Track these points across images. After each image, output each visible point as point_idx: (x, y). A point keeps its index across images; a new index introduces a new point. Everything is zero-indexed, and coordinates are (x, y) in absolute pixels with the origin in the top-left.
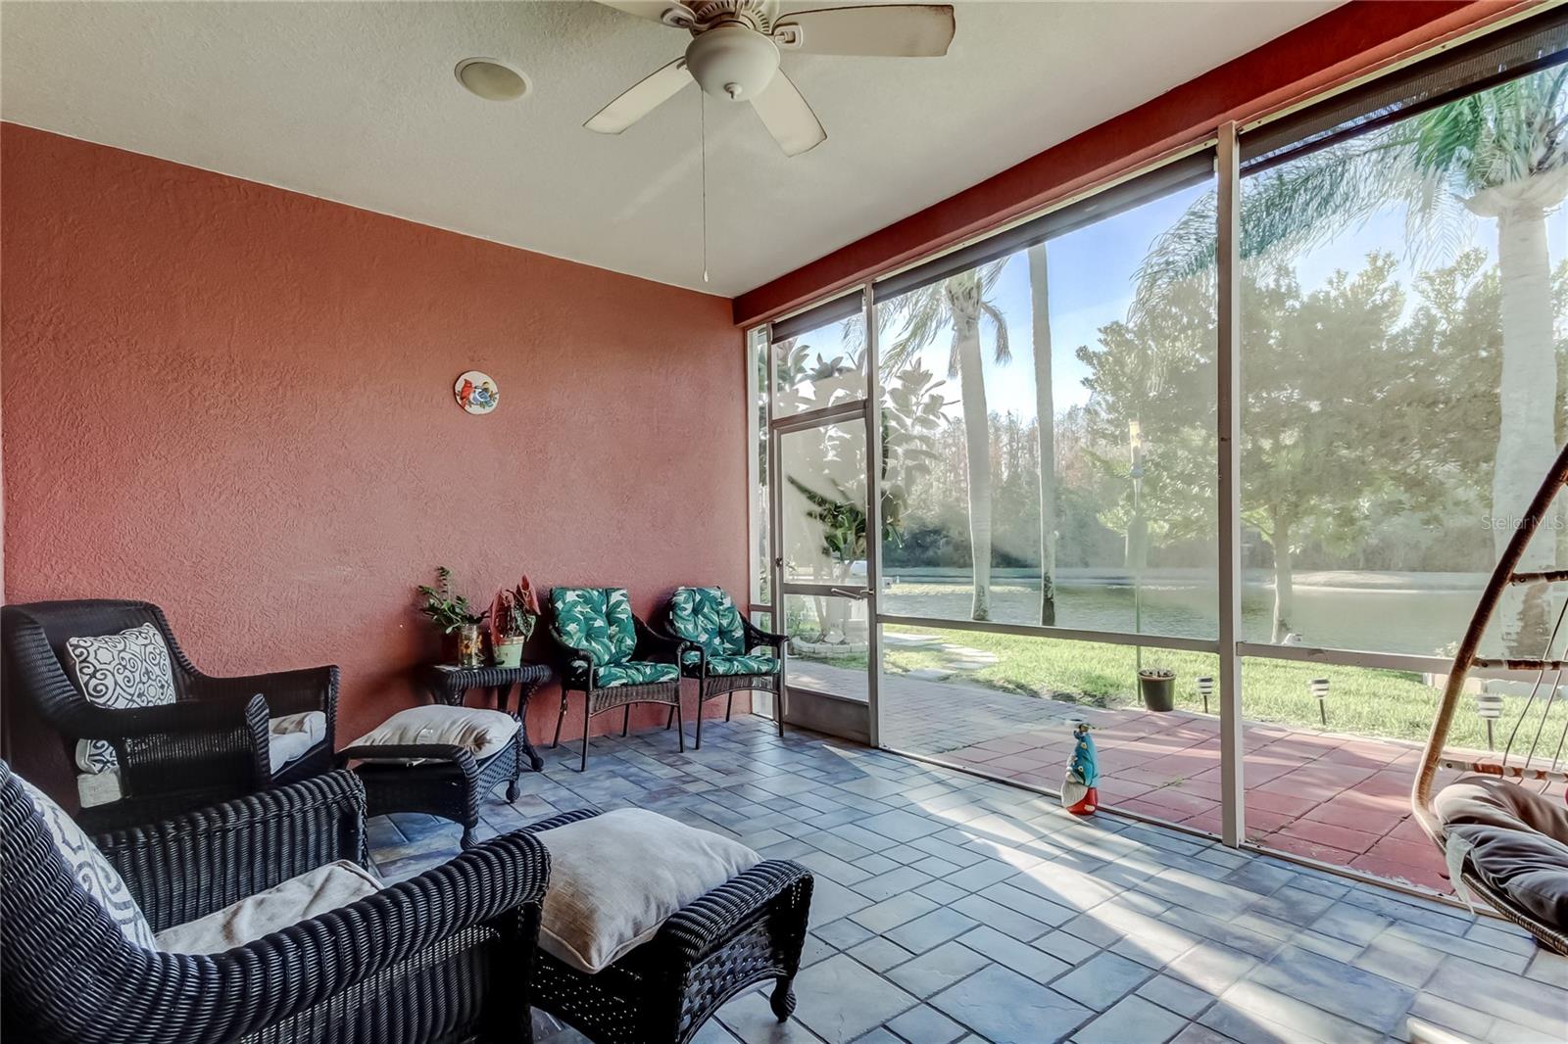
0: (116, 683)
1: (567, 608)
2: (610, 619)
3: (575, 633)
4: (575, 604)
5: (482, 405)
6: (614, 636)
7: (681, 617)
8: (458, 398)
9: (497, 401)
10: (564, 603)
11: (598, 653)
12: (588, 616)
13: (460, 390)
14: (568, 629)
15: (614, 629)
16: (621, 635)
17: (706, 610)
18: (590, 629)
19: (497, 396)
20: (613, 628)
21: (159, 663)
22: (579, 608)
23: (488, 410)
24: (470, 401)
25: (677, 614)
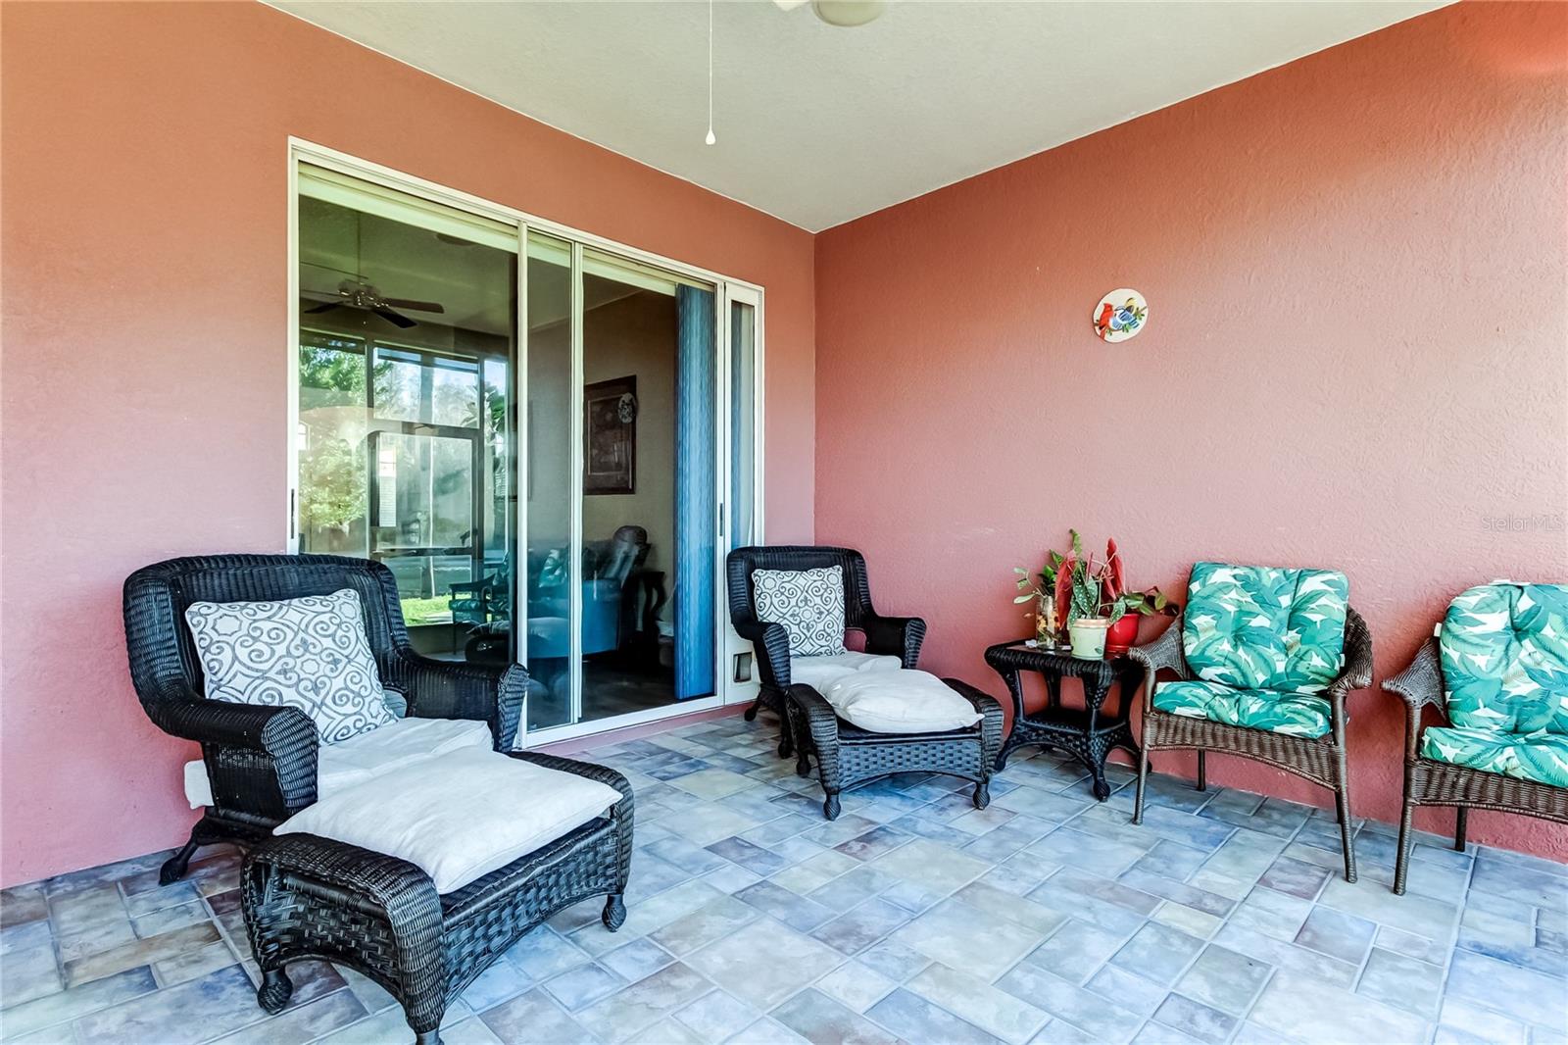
0: (772, 603)
1: (1206, 592)
2: (1294, 620)
3: (1205, 630)
4: (1225, 587)
5: (1124, 329)
6: (1292, 647)
7: (1456, 637)
8: (1097, 328)
9: (1144, 319)
10: (1204, 585)
11: (1243, 666)
12: (1246, 608)
13: (1099, 318)
14: (1194, 622)
15: (1292, 636)
16: (1304, 648)
17: (1547, 631)
18: (1240, 629)
19: (1146, 312)
20: (1292, 633)
21: (822, 595)
22: (1233, 594)
23: (1133, 332)
24: (1110, 329)
25: (1448, 630)
